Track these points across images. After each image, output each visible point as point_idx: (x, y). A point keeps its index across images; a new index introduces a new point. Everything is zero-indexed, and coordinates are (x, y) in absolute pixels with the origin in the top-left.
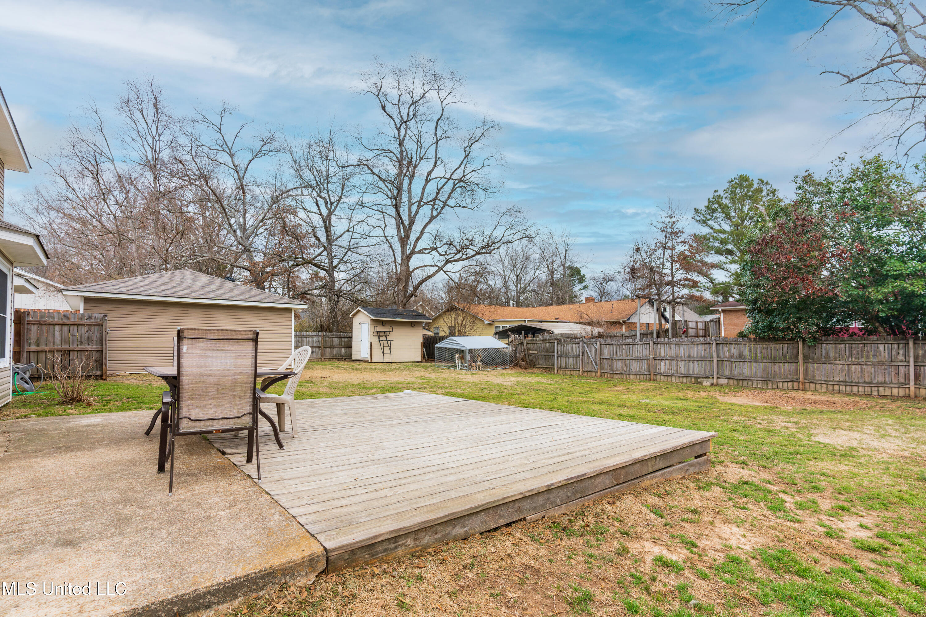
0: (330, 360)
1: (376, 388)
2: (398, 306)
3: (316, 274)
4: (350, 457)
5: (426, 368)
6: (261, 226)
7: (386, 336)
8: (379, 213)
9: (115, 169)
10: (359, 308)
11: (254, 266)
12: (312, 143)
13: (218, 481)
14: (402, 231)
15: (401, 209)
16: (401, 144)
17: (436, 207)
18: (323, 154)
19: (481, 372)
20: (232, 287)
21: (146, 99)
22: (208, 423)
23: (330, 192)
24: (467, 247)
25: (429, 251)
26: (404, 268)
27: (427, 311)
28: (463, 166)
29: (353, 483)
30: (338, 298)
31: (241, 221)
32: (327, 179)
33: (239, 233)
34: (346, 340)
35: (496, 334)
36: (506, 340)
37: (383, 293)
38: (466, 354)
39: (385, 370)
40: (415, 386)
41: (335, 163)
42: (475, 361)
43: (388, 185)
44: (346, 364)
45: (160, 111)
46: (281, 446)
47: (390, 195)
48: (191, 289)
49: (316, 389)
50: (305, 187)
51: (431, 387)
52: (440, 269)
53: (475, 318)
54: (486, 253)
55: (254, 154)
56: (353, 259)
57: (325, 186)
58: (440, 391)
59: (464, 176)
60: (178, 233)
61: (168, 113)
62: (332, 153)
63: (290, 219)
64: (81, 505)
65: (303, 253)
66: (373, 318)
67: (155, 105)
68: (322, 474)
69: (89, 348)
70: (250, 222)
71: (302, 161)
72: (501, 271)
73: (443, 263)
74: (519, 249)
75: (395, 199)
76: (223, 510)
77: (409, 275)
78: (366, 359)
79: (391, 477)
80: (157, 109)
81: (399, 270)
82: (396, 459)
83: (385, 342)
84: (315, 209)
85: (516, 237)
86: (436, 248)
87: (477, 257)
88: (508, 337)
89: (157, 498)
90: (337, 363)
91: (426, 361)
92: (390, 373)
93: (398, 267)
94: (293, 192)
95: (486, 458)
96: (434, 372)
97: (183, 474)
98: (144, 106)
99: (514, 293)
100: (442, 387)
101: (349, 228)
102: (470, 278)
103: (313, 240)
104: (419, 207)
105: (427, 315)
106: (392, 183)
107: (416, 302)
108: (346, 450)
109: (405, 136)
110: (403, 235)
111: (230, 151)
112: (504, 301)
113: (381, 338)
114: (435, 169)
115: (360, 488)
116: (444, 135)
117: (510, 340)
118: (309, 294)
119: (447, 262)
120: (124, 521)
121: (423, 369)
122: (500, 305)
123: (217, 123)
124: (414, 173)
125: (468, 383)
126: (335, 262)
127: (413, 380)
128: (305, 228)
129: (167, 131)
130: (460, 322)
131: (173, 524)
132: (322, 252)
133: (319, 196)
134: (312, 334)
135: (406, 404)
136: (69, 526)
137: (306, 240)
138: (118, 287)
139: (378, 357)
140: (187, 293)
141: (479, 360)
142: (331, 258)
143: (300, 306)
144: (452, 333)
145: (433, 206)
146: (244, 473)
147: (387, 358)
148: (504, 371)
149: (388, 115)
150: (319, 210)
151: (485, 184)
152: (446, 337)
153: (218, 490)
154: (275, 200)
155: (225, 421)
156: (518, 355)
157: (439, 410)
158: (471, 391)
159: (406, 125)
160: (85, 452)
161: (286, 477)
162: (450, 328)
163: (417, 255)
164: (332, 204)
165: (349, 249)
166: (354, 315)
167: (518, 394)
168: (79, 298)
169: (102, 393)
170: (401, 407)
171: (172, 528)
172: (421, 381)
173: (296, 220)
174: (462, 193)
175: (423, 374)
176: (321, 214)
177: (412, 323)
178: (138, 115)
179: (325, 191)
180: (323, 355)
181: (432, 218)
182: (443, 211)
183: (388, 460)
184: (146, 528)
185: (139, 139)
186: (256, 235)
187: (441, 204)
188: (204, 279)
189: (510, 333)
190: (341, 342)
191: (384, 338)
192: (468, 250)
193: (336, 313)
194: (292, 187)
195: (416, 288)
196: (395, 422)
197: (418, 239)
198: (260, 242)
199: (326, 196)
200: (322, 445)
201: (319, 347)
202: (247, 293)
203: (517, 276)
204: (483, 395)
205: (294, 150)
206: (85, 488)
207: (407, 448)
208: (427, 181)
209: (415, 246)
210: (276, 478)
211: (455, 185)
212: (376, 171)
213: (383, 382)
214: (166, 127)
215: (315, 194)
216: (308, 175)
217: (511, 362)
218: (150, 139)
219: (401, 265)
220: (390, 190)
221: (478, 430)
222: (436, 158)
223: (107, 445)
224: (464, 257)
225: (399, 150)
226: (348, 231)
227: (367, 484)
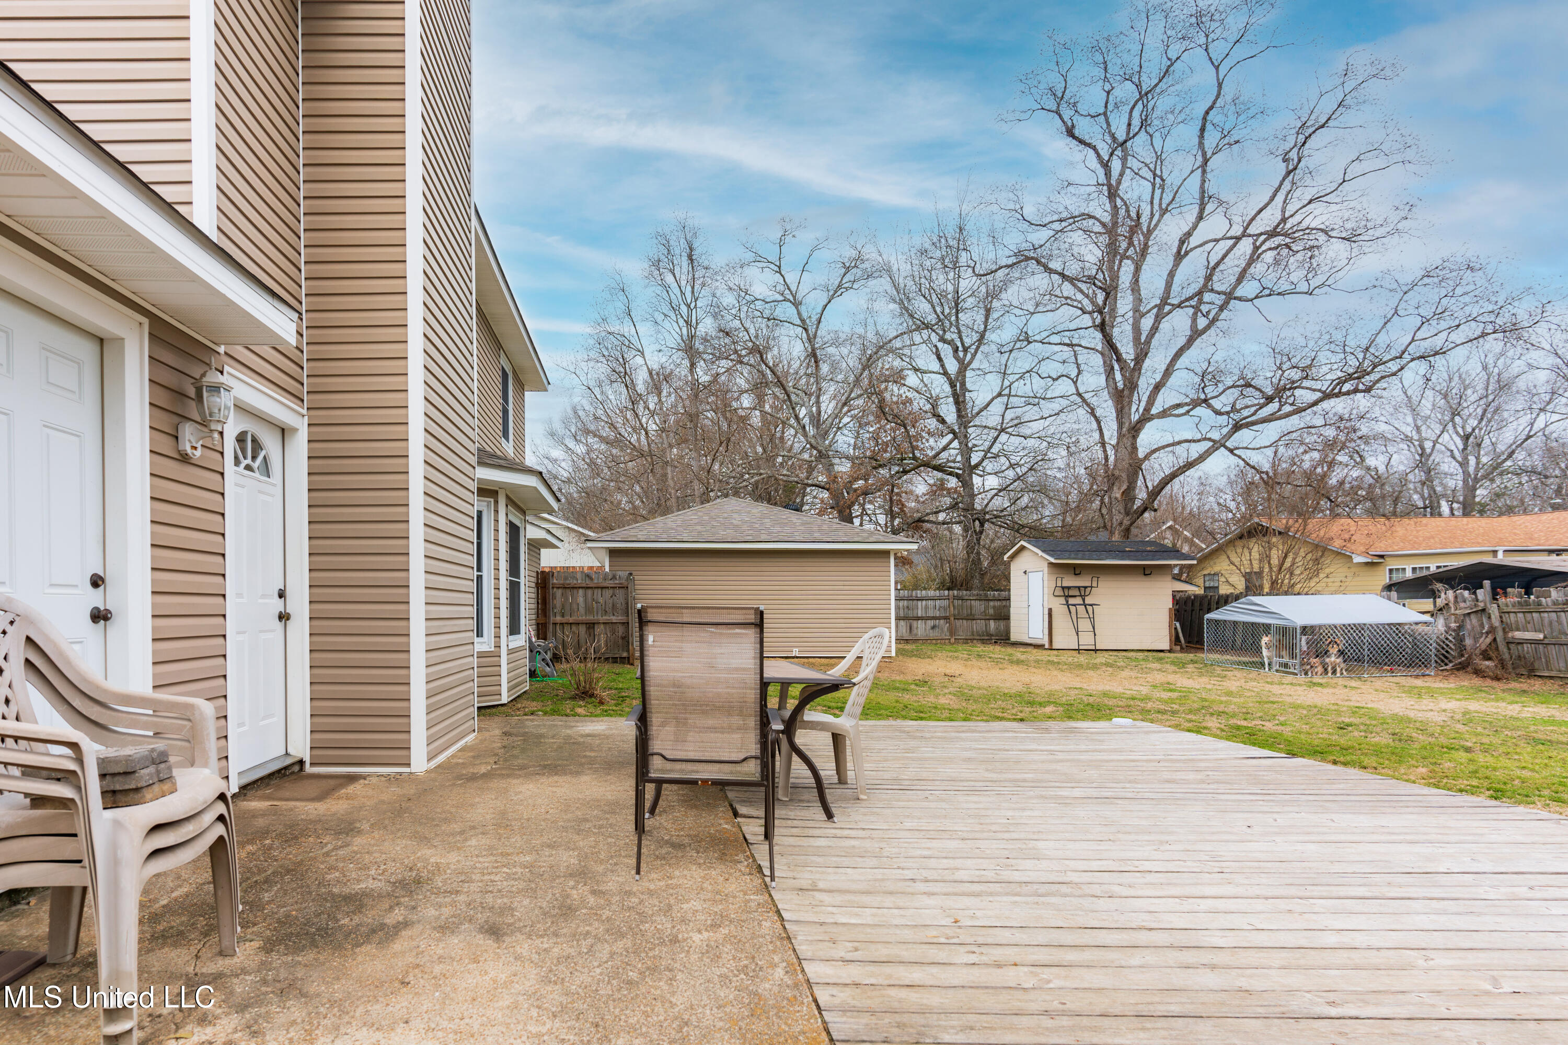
0: (966, 641)
1: (1055, 703)
2: (1112, 533)
3: (941, 486)
4: (958, 863)
5: (1182, 665)
6: (845, 414)
7: (1083, 597)
8: (1066, 348)
9: (646, 363)
10: (1023, 543)
11: (834, 481)
12: (927, 245)
13: (709, 868)
14: (1118, 376)
15: (1116, 332)
16: (1113, 194)
17: (1204, 308)
18: (947, 260)
19: (1341, 682)
20: (795, 520)
21: (677, 252)
22: (689, 766)
23: (962, 328)
24: (1293, 386)
25: (1187, 408)
26: (1124, 453)
27: (1186, 539)
28: (1280, 197)
29: (949, 932)
30: (982, 525)
31: (814, 409)
32: (957, 304)
33: (811, 431)
34: (997, 604)
35: (1389, 588)
36: (1428, 604)
37: (1078, 509)
38: (1294, 636)
39: (1080, 666)
40: (1149, 705)
41: (970, 270)
42: (1322, 654)
43: (1083, 287)
44: (997, 651)
45: (696, 263)
46: (830, 816)
47: (1089, 308)
48: (736, 528)
49: (932, 699)
50: (918, 329)
51: (1191, 712)
52: (1217, 445)
53: (1321, 550)
54: (1356, 391)
55: (831, 293)
56: (1011, 448)
57: (953, 318)
58: (1212, 723)
59: (1284, 220)
60: (721, 443)
61: (706, 263)
62: (964, 254)
63: (894, 392)
64: (530, 866)
65: (914, 448)
66: (1052, 560)
67: (690, 258)
68: (891, 893)
69: (614, 619)
70: (828, 407)
71: (910, 283)
72: (1409, 430)
73: (1225, 431)
74: (1474, 368)
75: (1100, 312)
76: (700, 932)
77: (1135, 467)
78: (1040, 642)
79: (1042, 937)
80: (692, 260)
81: (1112, 459)
82: (1064, 889)
83: (1081, 609)
84: (935, 366)
85: (1456, 337)
86: (1205, 401)
87: (1326, 405)
88: (1434, 595)
89: (620, 879)
90: (980, 648)
91: (1182, 650)
92: (1091, 673)
93: (1111, 453)
94: (897, 344)
95: (1331, 939)
96: (1201, 675)
97: (667, 842)
98: (675, 262)
99: (1455, 482)
100: (1220, 714)
101: (1002, 389)
102: (1307, 457)
103: (932, 423)
104: (1158, 319)
105: (1186, 549)
106: (1092, 280)
107: (1157, 523)
108: (952, 844)
109: (1122, 174)
110: (1120, 385)
111: (794, 297)
112: (1420, 504)
113: (1071, 601)
114: (1201, 224)
115: (962, 949)
116: (1226, 140)
117: (1440, 602)
118: (928, 521)
119: (1237, 427)
120: (567, 910)
121: (1173, 668)
122: (1406, 515)
123: (774, 258)
124: (1146, 247)
125: (1297, 707)
126: (975, 458)
127: (1145, 690)
128: (920, 403)
129: (705, 292)
130: (1275, 561)
131: (623, 936)
132: (951, 442)
133: (942, 340)
134: (931, 593)
135: (1115, 751)
136: (505, 900)
137: (921, 424)
138: (645, 532)
139: (1064, 638)
140: (730, 534)
141: (1334, 650)
142: (966, 451)
143: (906, 546)
144: (1253, 587)
145: (1197, 309)
146: (755, 860)
147: (1087, 640)
148: (1419, 682)
149: (1081, 142)
150: (943, 366)
151: (1349, 225)
152: (1237, 598)
153: (705, 885)
154: (868, 363)
155: (718, 766)
156: (1468, 642)
157: (1199, 776)
158: (1305, 728)
159: (1125, 151)
160: (568, 778)
161: (821, 885)
162: (1248, 577)
163: (1156, 420)
164: (966, 350)
165: (1003, 430)
166: (1013, 557)
167: (1468, 750)
168: (604, 551)
169: (621, 686)
170: (1099, 756)
171: (619, 946)
172: (1165, 695)
173: (901, 392)
174: (1277, 262)
175: (1171, 678)
176: (945, 373)
177: (1144, 567)
178: (669, 279)
179: (953, 329)
180: (952, 632)
181: (1195, 334)
182: (1223, 315)
183: (1043, 889)
184: (588, 933)
185: (672, 314)
186: (839, 428)
187: (1219, 300)
188: (754, 511)
189: (1439, 586)
190: (987, 608)
191: (1078, 600)
192: (1298, 392)
193: (978, 553)
194: (895, 334)
195: (1155, 493)
196: (1077, 793)
197: (1158, 387)
198: (844, 441)
199: (955, 336)
200: (908, 825)
201: (946, 618)
202: (816, 528)
203: (1466, 438)
204: (1342, 741)
205: (895, 268)
206: (545, 839)
207: (1095, 865)
208: (1179, 257)
209: (1151, 402)
210: (805, 884)
211: (1256, 248)
212: (1055, 265)
213: (1073, 692)
214: (703, 285)
215: (934, 338)
216: (922, 307)
217: (1443, 658)
218: (684, 309)
219: (1116, 448)
220: (1087, 296)
221: (1312, 847)
222: (1202, 198)
223: (596, 770)
224: (1287, 409)
225: (1108, 207)
226: (1000, 395)
227: (981, 940)
